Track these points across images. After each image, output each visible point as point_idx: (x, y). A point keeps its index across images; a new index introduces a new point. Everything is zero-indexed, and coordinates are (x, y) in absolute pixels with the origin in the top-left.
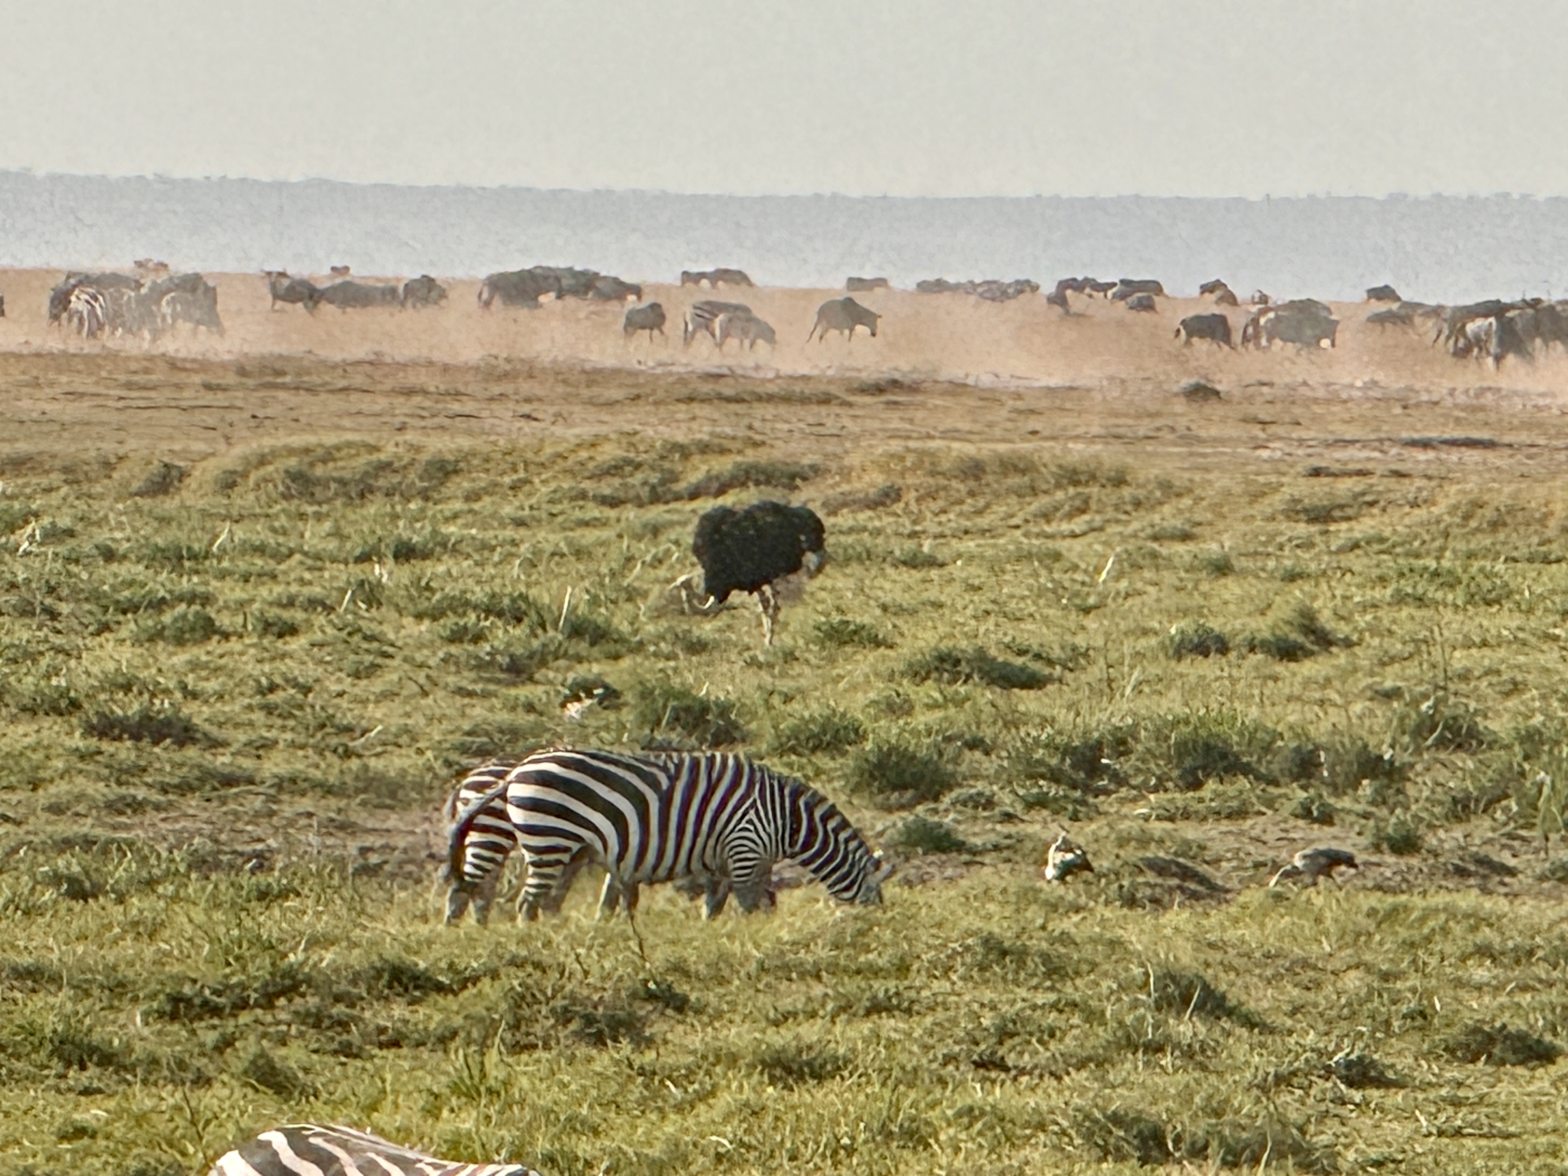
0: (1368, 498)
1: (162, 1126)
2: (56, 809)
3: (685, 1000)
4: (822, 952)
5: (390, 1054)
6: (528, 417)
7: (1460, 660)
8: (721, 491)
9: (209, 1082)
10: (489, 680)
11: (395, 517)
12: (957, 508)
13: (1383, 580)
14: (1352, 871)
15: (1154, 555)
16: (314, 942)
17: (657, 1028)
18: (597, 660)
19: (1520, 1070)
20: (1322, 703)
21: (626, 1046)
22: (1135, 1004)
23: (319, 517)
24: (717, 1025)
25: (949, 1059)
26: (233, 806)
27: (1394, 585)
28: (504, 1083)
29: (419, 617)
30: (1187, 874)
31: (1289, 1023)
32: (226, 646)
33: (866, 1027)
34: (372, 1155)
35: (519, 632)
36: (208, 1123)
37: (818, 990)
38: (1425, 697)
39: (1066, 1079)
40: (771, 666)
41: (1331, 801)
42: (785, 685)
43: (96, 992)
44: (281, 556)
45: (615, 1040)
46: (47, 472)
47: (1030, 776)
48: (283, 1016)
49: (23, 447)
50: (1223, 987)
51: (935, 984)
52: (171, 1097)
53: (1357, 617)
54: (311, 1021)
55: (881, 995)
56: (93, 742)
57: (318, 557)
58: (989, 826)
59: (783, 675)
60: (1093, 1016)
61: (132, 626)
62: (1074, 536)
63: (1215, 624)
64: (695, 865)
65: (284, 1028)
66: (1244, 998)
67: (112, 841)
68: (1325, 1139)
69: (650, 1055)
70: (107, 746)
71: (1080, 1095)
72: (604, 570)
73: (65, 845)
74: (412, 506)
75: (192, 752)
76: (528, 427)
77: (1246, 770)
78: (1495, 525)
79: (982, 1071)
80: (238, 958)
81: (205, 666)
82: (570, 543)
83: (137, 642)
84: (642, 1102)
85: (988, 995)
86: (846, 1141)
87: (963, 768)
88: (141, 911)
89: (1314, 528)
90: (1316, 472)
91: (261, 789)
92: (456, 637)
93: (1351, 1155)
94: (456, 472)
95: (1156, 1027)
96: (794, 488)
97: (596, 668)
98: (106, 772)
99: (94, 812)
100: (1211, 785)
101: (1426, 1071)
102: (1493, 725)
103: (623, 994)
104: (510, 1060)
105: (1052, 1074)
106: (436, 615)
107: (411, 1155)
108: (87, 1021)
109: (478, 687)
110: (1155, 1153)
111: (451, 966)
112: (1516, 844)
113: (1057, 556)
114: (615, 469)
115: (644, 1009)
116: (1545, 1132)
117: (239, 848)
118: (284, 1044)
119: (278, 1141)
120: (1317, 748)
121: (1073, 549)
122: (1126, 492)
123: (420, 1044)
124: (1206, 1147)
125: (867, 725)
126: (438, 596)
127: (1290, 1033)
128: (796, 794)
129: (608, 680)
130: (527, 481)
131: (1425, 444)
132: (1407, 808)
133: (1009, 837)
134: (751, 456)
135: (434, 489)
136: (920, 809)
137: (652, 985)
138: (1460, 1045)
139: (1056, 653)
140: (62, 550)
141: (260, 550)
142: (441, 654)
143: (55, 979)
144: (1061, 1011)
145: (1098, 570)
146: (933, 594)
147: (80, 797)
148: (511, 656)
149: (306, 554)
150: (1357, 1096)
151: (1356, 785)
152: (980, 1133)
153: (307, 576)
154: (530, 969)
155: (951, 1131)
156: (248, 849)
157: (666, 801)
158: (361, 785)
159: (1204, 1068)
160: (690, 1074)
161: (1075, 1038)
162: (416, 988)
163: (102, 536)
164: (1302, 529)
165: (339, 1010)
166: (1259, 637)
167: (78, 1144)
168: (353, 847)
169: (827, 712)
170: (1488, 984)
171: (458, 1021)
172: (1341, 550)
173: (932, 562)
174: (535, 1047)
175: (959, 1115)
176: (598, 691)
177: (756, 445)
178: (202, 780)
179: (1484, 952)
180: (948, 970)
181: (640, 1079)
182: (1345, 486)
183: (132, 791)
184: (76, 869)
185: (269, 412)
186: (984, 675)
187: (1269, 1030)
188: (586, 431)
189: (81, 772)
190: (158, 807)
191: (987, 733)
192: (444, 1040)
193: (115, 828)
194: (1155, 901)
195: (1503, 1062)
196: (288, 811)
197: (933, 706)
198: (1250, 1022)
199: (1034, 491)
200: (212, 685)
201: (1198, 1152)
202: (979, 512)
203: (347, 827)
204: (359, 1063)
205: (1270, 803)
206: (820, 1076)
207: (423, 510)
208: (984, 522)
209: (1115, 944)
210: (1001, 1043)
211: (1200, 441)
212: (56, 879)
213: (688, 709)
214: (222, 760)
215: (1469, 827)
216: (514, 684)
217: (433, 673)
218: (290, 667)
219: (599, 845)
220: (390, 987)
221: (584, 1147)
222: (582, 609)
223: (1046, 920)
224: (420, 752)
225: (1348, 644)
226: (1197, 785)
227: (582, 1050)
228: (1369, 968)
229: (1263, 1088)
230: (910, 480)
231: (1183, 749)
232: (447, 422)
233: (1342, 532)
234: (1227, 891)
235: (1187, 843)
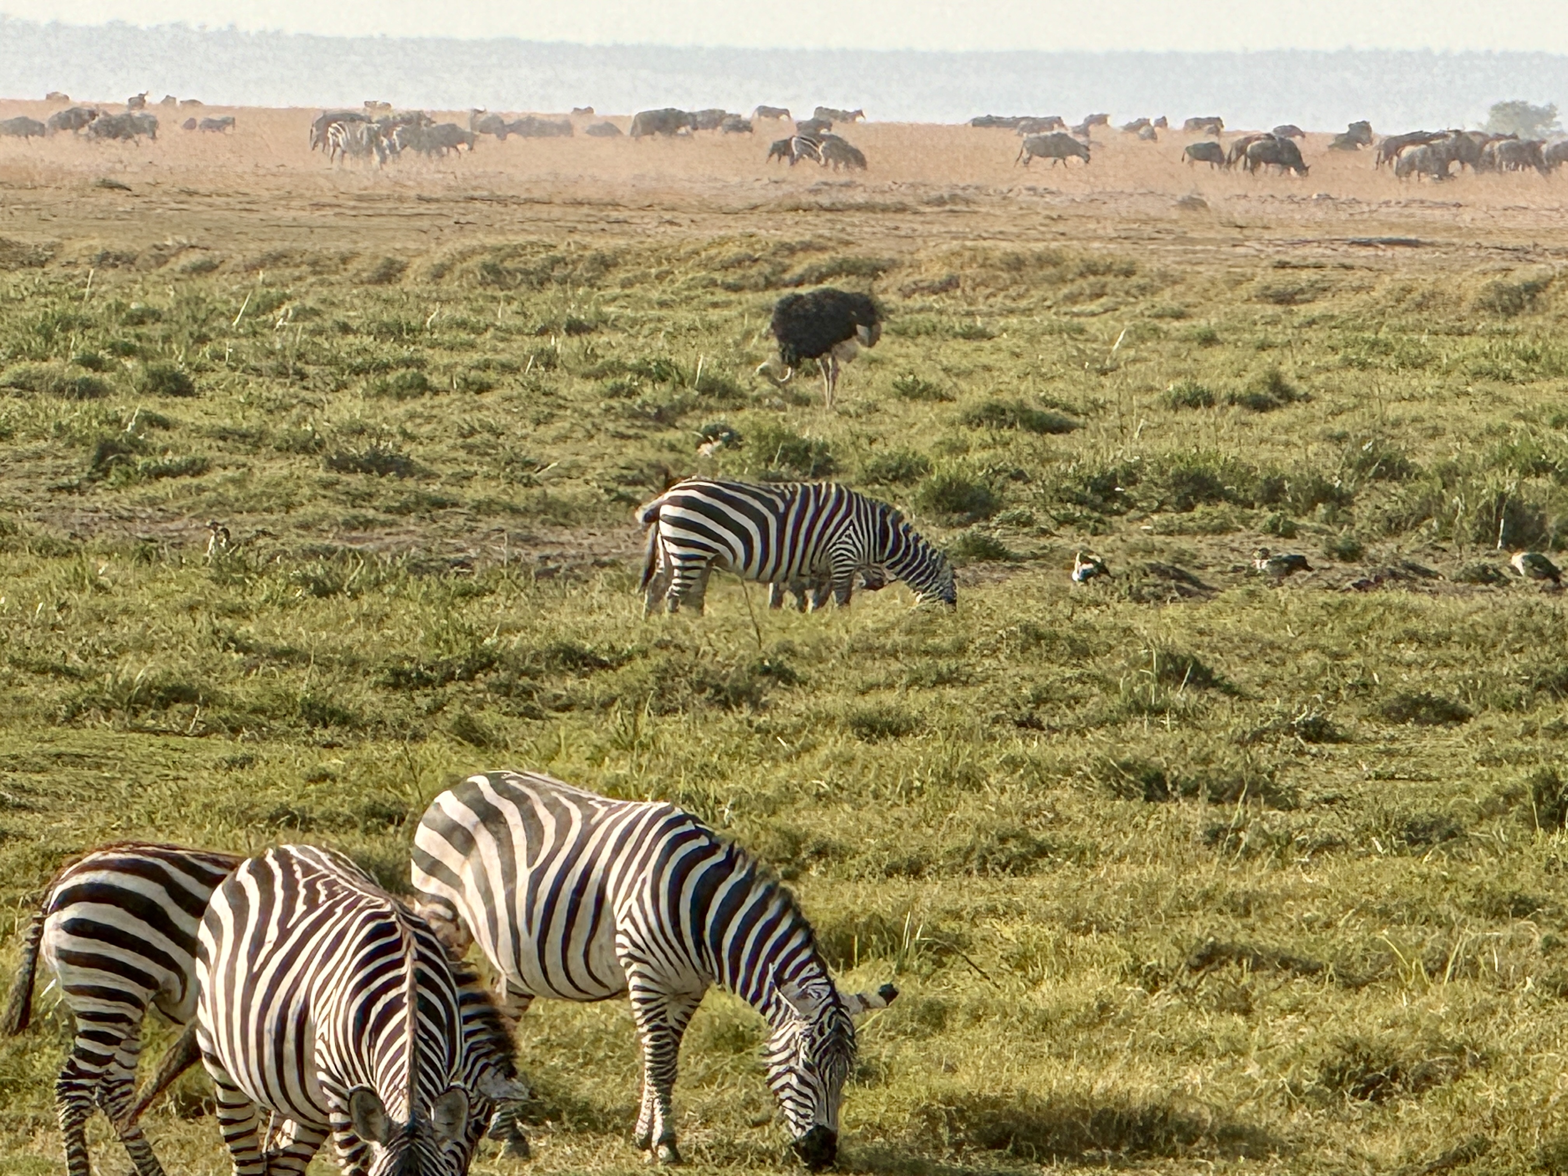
0: (1321, 285)
1: (387, 771)
2: (305, 526)
3: (793, 674)
4: (898, 638)
5: (564, 716)
6: (671, 223)
7: (1394, 411)
8: (820, 280)
9: (423, 738)
10: (642, 427)
11: (566, 301)
12: (1002, 294)
13: (1334, 349)
14: (1309, 574)
15: (1155, 330)
16: (507, 629)
17: (770, 696)
18: (725, 410)
19: (1440, 729)
20: (1287, 444)
21: (746, 711)
22: (1142, 678)
23: (509, 300)
24: (818, 693)
25: (996, 720)
26: (441, 523)
27: (1341, 353)
28: (652, 738)
29: (586, 376)
30: (1181, 576)
31: (1262, 692)
32: (437, 400)
33: (933, 696)
34: (555, 794)
35: (664, 388)
36: (422, 770)
37: (895, 666)
38: (1365, 439)
39: (1089, 736)
40: (858, 416)
41: (1295, 520)
42: (870, 430)
43: (336, 667)
44: (478, 331)
45: (739, 705)
46: (297, 266)
47: (1061, 500)
48: (481, 686)
49: (278, 246)
50: (1209, 665)
51: (987, 662)
52: (394, 749)
53: (1313, 377)
54: (503, 689)
55: (945, 670)
56: (334, 475)
57: (508, 331)
58: (1028, 539)
59: (869, 422)
60: (1108, 686)
61: (364, 384)
62: (1093, 314)
63: (1203, 383)
64: (805, 570)
65: (481, 695)
66: (1226, 673)
67: (350, 550)
68: (1289, 782)
69: (766, 717)
70: (345, 478)
71: (1099, 748)
72: (730, 341)
73: (312, 553)
74: (581, 291)
75: (410, 483)
76: (670, 229)
77: (1228, 497)
78: (1420, 307)
79: (1023, 729)
80: (446, 642)
81: (421, 416)
82: (702, 320)
83: (366, 395)
84: (760, 754)
85: (1027, 671)
86: (917, 784)
87: (1009, 495)
88: (371, 605)
89: (1279, 309)
90: (1283, 265)
91: (465, 510)
92: (615, 392)
93: (1309, 795)
94: (616, 265)
95: (1158, 696)
96: (876, 277)
97: (723, 416)
98: (344, 497)
99: (335, 529)
100: (1200, 508)
101: (1367, 729)
102: (1418, 461)
103: (744, 668)
104: (658, 721)
105: (1078, 732)
106: (598, 375)
107: (585, 794)
108: (330, 691)
109: (631, 432)
110: (1159, 793)
111: (612, 647)
112: (1437, 554)
113: (1081, 331)
114: (738, 262)
115: (762, 682)
116: (1459, 777)
117: (446, 557)
118: (482, 709)
119: (483, 783)
120: (1283, 478)
121: (1093, 325)
122: (1135, 280)
123: (588, 708)
124: (1197, 788)
125: (932, 460)
126: (600, 361)
127: (1262, 700)
128: (884, 514)
129: (734, 427)
130: (668, 273)
131: (1368, 244)
132: (1352, 525)
133: (1045, 547)
134: (844, 253)
135: (598, 278)
136: (974, 527)
137: (767, 663)
138: (1392, 709)
139: (1079, 405)
140: (309, 325)
141: (463, 325)
142: (602, 405)
143: (306, 659)
144: (1084, 683)
145: (1112, 341)
146: (985, 359)
147: (325, 516)
148: (659, 407)
149: (498, 329)
150: (1314, 749)
151: (1312, 507)
152: (1022, 777)
153: (501, 345)
154: (672, 649)
155: (1000, 776)
156: (452, 556)
157: (782, 520)
158: (541, 507)
159: (1194, 727)
160: (798, 731)
161: (1096, 704)
162: (585, 665)
163: (340, 315)
164: (1271, 309)
165: (525, 681)
166: (1237, 394)
167: (324, 786)
168: (535, 554)
169: (902, 451)
170: (1416, 662)
171: (617, 690)
172: (1301, 326)
173: (983, 335)
174: (676, 710)
175: (1005, 762)
176: (725, 434)
177: (847, 243)
178: (418, 503)
179: (1412, 637)
180: (995, 651)
181: (758, 736)
182: (1305, 275)
183: (363, 511)
184: (320, 571)
185: (470, 218)
186: (1023, 422)
187: (1244, 697)
188: (717, 233)
189: (325, 497)
190: (384, 524)
191: (1027, 468)
192: (606, 705)
193: (351, 540)
194: (1158, 598)
195: (1427, 722)
196: (483, 527)
197: (984, 446)
198: (1230, 691)
199: (1063, 280)
200: (426, 429)
201: (1191, 792)
202: (1020, 296)
203: (531, 541)
204: (539, 723)
205: (1245, 521)
206: (897, 733)
207: (588, 295)
208: (1023, 304)
209: (1127, 631)
210: (1037, 708)
211: (1193, 241)
212: (305, 581)
213: (795, 449)
214: (434, 488)
215: (1400, 541)
216: (659, 430)
217: (597, 421)
218: (487, 416)
219: (729, 556)
220: (565, 663)
221: (714, 788)
222: (713, 372)
223: (1073, 612)
224: (587, 482)
225: (1308, 398)
226: (1190, 508)
227: (712, 714)
228: (1324, 650)
229: (1241, 743)
230: (968, 271)
231: (1179, 480)
232: (607, 227)
233: (1303, 311)
234: (1214, 590)
235: (1183, 553)
